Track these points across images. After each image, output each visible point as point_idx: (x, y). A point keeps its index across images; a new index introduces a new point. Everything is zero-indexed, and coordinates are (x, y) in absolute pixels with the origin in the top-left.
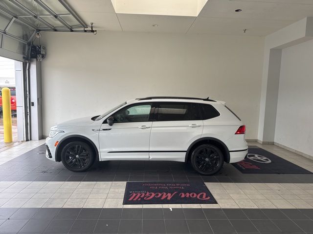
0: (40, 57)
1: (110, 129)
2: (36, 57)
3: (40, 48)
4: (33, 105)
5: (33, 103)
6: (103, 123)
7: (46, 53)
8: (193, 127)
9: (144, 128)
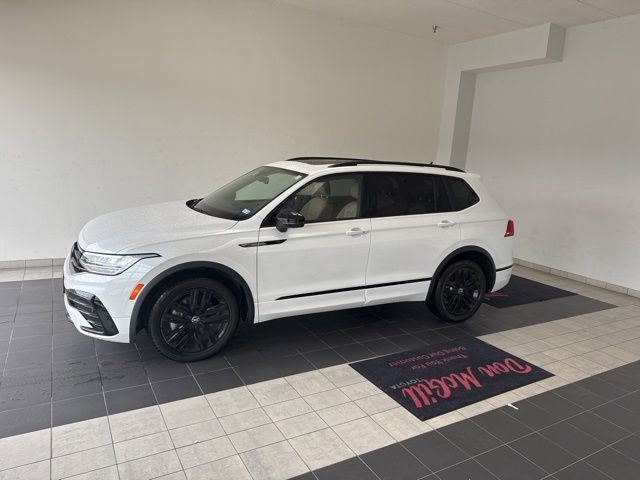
1: (282, 241)
6: (262, 226)
8: (443, 227)
9: (356, 233)
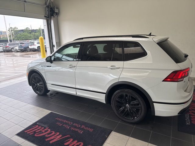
0: (55, 15)
1: (50, 66)
2: (53, 15)
3: (54, 9)
4: (54, 47)
5: (54, 45)
7: (59, 11)
9: (71, 67)
